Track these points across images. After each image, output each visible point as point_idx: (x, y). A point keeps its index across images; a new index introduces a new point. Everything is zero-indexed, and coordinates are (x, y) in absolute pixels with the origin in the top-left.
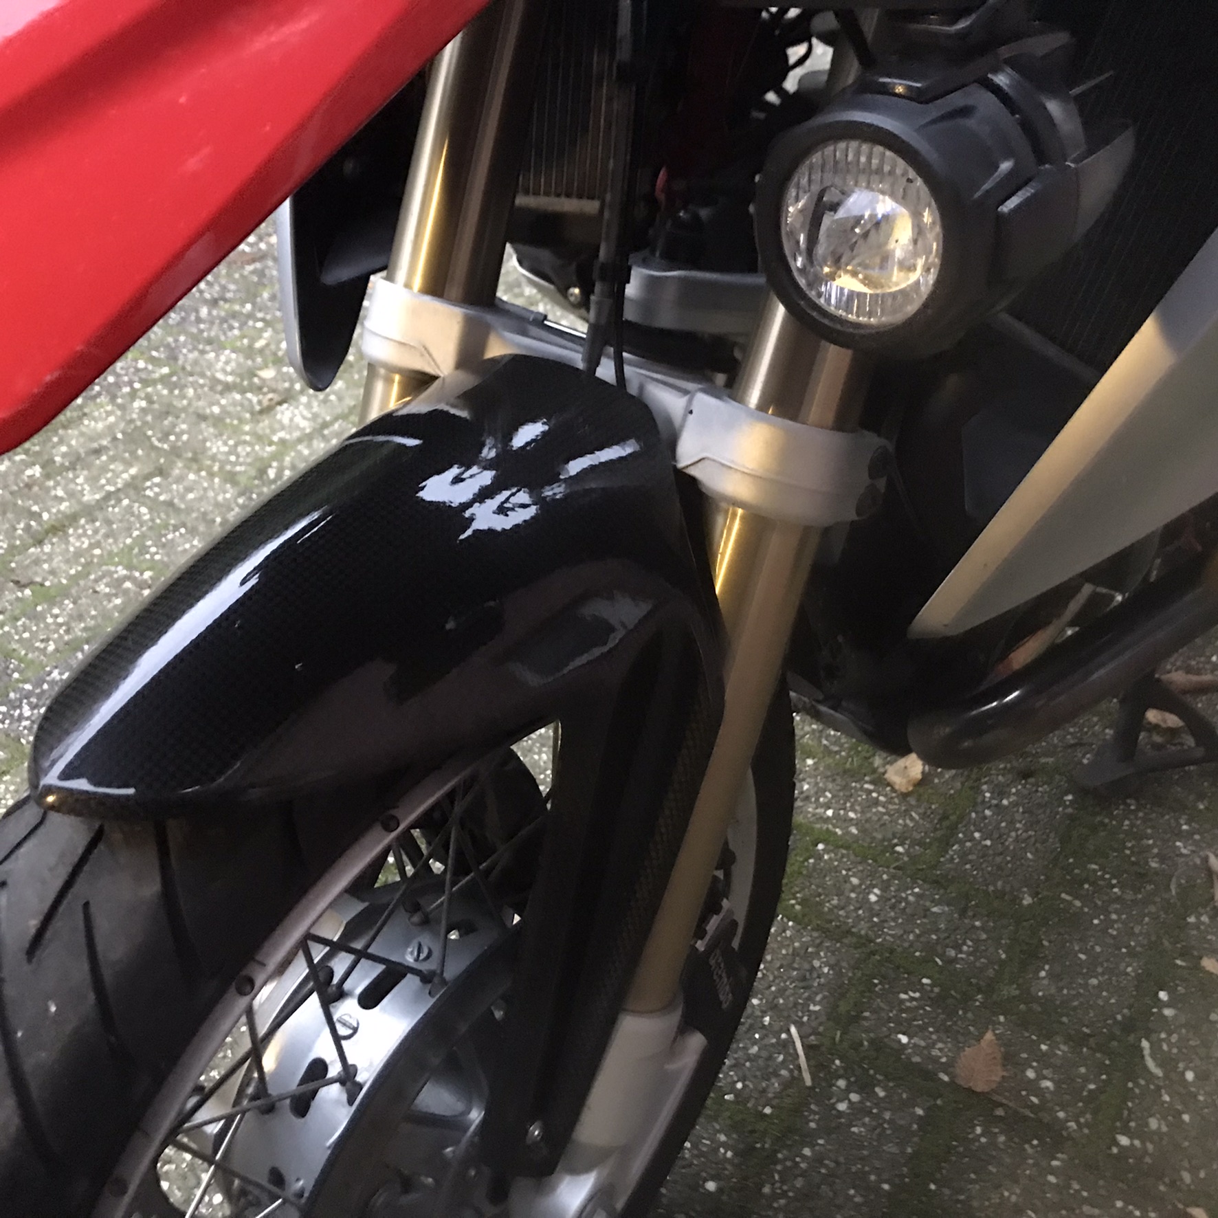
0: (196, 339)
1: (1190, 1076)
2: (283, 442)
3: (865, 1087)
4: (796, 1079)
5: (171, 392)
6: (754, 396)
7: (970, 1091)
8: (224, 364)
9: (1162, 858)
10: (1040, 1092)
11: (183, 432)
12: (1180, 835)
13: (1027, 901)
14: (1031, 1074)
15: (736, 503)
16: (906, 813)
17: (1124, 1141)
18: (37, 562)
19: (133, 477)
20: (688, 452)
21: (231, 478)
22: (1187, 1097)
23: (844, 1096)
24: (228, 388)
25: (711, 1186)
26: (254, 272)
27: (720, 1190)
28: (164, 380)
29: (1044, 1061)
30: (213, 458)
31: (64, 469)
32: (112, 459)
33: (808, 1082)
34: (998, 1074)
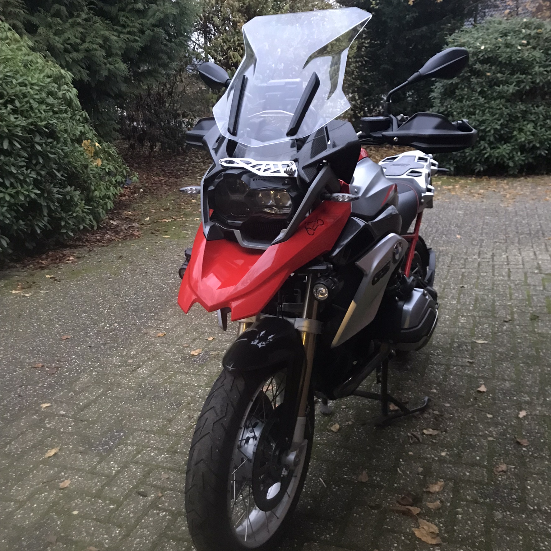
0: (103, 354)
1: (408, 472)
2: (143, 378)
3: (339, 486)
4: (323, 487)
5: (103, 369)
6: (305, 317)
7: (362, 482)
8: (116, 360)
9: (398, 436)
10: (377, 481)
11: (112, 379)
12: (401, 431)
13: (368, 448)
14: (374, 478)
15: (304, 332)
16: (337, 436)
17: (396, 485)
18: (85, 415)
19: (103, 392)
20: (296, 326)
21: (131, 388)
22: (408, 476)
23: (334, 488)
24: (120, 366)
25: (309, 507)
26: (113, 334)
27: (311, 507)
28: (98, 366)
29: (376, 475)
30: (124, 384)
31: (80, 392)
32: (94, 388)
33: (326, 486)
34: (367, 479)
